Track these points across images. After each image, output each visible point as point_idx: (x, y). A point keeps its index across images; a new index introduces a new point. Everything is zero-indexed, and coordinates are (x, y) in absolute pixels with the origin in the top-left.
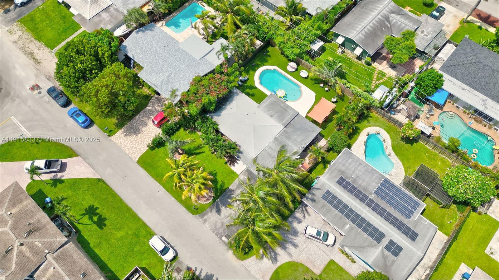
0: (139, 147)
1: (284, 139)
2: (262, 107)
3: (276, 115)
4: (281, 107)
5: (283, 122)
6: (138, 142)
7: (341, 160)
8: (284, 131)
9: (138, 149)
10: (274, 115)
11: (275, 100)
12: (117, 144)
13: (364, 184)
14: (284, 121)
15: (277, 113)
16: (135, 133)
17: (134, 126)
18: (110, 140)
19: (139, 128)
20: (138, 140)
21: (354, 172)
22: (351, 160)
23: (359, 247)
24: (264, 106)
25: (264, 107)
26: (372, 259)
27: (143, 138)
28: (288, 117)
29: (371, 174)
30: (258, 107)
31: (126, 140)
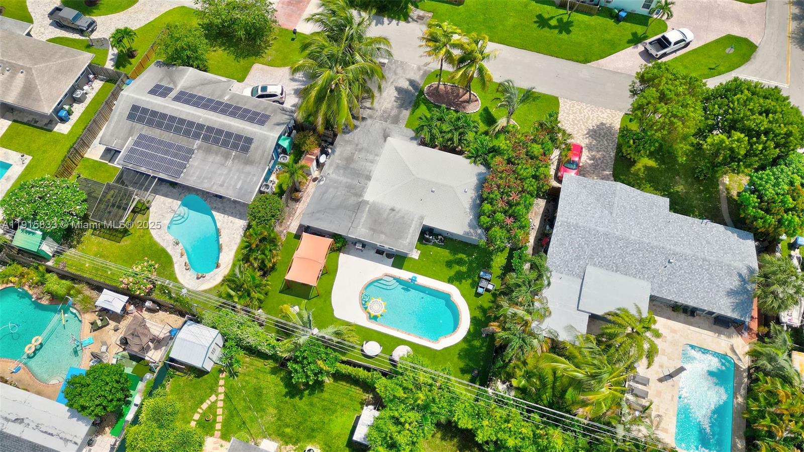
0: (571, 116)
1: (356, 182)
2: (416, 219)
3: (385, 216)
4: (382, 233)
5: (368, 206)
6: (578, 121)
7: (254, 180)
8: (361, 196)
9: (571, 112)
10: (389, 214)
11: (400, 241)
12: (607, 108)
13: (211, 158)
14: (367, 209)
15: (387, 219)
16: (594, 131)
17: (604, 140)
18: (620, 110)
19: (595, 139)
20: (581, 123)
21: (230, 170)
22: (238, 186)
23: (207, 84)
24: (414, 222)
25: (413, 220)
26: (188, 74)
27: (577, 129)
28: (363, 220)
29: (203, 176)
30: (422, 218)
31: (599, 118)
